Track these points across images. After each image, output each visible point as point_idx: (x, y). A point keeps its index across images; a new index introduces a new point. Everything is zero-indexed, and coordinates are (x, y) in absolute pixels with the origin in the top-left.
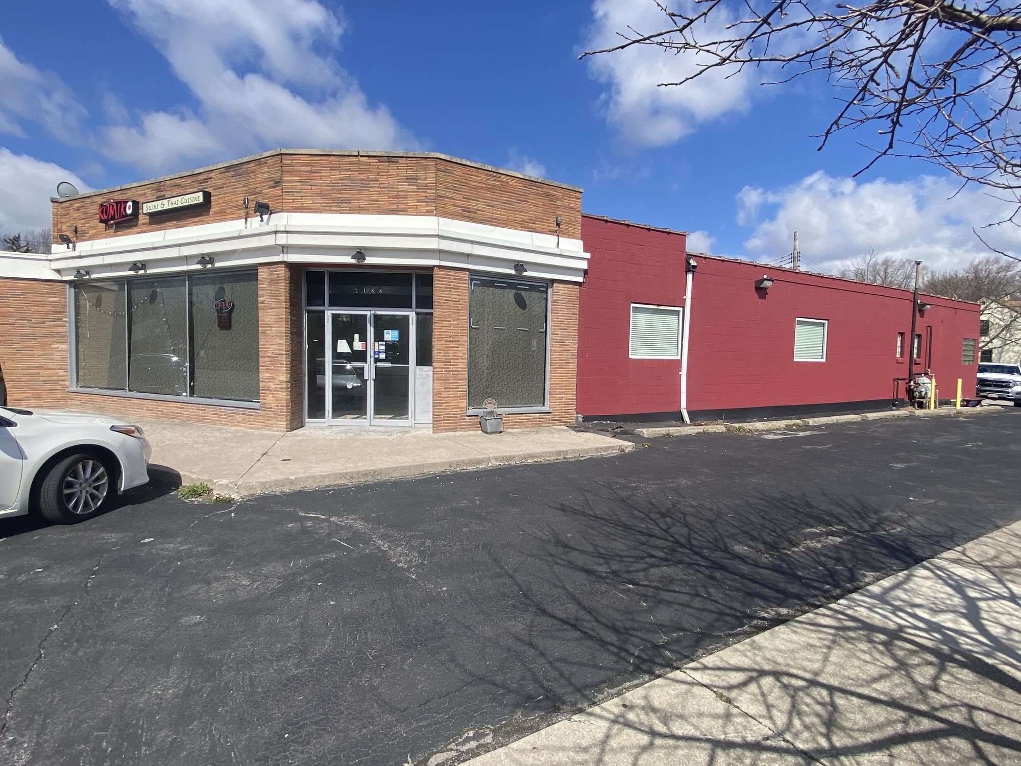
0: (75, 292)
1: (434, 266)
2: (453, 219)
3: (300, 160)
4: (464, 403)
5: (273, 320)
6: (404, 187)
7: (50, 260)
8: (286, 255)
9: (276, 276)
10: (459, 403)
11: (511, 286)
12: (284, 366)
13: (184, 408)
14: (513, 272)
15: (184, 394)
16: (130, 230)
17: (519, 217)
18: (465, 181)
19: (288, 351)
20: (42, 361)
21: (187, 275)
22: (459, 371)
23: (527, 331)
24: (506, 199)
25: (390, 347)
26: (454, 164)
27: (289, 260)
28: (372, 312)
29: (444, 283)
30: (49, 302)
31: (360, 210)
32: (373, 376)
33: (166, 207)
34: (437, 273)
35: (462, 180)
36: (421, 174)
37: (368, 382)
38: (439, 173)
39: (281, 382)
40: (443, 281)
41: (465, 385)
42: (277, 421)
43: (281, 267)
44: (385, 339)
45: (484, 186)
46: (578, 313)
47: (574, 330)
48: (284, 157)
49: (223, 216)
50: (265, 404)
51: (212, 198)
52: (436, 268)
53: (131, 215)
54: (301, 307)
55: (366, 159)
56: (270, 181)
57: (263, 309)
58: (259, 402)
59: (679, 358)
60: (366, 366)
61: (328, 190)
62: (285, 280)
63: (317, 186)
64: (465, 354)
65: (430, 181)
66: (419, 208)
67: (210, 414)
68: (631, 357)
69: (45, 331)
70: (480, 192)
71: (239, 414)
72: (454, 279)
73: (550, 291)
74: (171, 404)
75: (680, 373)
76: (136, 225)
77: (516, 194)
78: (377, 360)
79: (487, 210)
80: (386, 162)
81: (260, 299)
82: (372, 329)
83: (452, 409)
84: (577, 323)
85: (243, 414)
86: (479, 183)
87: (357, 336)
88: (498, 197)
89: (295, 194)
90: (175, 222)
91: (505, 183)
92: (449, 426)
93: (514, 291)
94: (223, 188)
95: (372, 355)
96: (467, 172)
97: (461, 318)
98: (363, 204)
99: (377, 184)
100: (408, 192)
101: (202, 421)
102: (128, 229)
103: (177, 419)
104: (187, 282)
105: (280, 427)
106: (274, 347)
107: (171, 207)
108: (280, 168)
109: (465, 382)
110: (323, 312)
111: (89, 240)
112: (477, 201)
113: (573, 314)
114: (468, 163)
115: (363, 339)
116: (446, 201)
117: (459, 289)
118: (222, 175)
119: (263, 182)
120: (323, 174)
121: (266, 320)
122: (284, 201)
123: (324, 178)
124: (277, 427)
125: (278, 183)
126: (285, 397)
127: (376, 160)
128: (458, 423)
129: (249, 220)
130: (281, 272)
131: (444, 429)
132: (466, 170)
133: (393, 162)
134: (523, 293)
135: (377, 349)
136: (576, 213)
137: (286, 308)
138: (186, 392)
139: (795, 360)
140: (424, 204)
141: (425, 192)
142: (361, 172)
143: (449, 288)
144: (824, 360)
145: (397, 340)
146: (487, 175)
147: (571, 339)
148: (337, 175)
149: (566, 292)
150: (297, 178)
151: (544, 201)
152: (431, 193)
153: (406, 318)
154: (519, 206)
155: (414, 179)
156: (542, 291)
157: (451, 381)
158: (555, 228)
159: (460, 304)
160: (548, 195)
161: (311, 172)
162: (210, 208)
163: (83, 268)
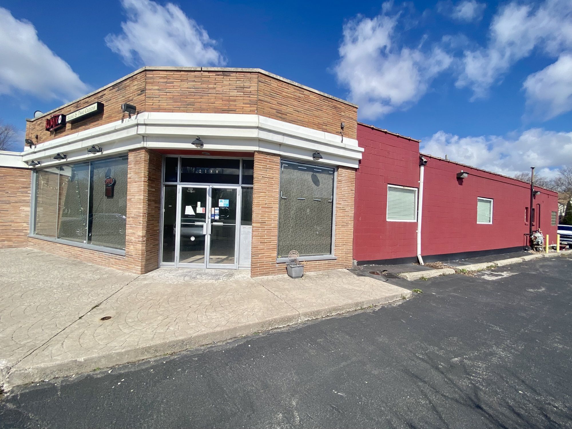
0: (36, 175)
1: (255, 151)
2: (269, 117)
3: (159, 74)
4: (275, 255)
5: (136, 191)
6: (234, 93)
7: (22, 156)
8: (145, 143)
9: (139, 158)
10: (271, 253)
11: (309, 169)
12: (141, 224)
13: (82, 252)
14: (311, 159)
15: (85, 242)
16: (62, 134)
17: (317, 121)
18: (279, 91)
19: (145, 214)
20: (13, 218)
21: (90, 161)
22: (271, 230)
23: (320, 201)
24: (308, 107)
25: (222, 211)
26: (271, 78)
27: (148, 146)
28: (210, 186)
29: (262, 164)
30: (20, 181)
31: (201, 110)
32: (209, 232)
33: (78, 116)
34: (257, 157)
35: (277, 90)
36: (247, 84)
37: (206, 237)
38: (260, 83)
39: (139, 236)
40: (261, 163)
41: (276, 240)
42: (135, 265)
43: (142, 152)
44: (219, 206)
45: (293, 96)
46: (354, 190)
47: (351, 202)
48: (147, 72)
49: (111, 119)
50: (128, 252)
51: (104, 108)
52: (256, 153)
53: (61, 124)
54: (160, 182)
55: (207, 74)
56: (138, 91)
57: (130, 183)
58: (125, 250)
59: (416, 221)
60: (205, 225)
61: (178, 95)
62: (145, 161)
63: (171, 93)
64: (276, 217)
65: (253, 88)
66: (244, 108)
67: (96, 257)
68: (387, 220)
69: (16, 199)
70: (289, 100)
71: (113, 258)
72: (270, 162)
73: (336, 173)
74: (76, 249)
75: (417, 231)
76: (65, 131)
77: (314, 104)
78: (213, 221)
79: (294, 114)
80: (221, 75)
81: (129, 176)
82: (210, 199)
83: (266, 258)
84: (353, 197)
85: (115, 259)
86: (289, 94)
87: (199, 203)
88: (302, 105)
89: (154, 99)
90: (84, 126)
91: (307, 96)
92: (263, 271)
93: (311, 173)
94: (111, 100)
95: (210, 216)
96: (281, 85)
97: (274, 190)
98: (204, 106)
99: (214, 91)
100: (237, 97)
101: (92, 262)
102: (61, 134)
103: (79, 259)
104: (90, 166)
105: (137, 270)
106: (136, 211)
107: (80, 115)
108: (144, 80)
109: (276, 238)
110: (176, 186)
111: (42, 143)
112: (287, 106)
113: (351, 190)
114: (281, 79)
115: (204, 205)
116: (264, 104)
117: (272, 169)
118: (111, 91)
119: (134, 92)
120: (175, 84)
121: (132, 191)
122: (147, 103)
123: (176, 87)
124: (135, 270)
125: (143, 91)
126: (141, 248)
127: (214, 74)
128: (270, 268)
129: (125, 120)
130: (142, 155)
131: (259, 274)
132: (280, 84)
133: (226, 75)
134: (317, 174)
135: (213, 213)
136: (354, 122)
137: (144, 182)
138: (86, 240)
139: (478, 223)
140: (248, 106)
141: (249, 97)
142: (203, 82)
143: (265, 168)
144: (491, 223)
145: (228, 206)
146: (294, 89)
147: (350, 207)
148: (185, 85)
149: (347, 175)
150: (156, 87)
151: (334, 111)
152: (254, 98)
153: (235, 191)
154: (317, 113)
155: (241, 88)
156: (330, 174)
157: (266, 237)
158: (340, 130)
159: (274, 181)
160: (335, 107)
161: (166, 83)
162: (103, 114)
163: (36, 159)
